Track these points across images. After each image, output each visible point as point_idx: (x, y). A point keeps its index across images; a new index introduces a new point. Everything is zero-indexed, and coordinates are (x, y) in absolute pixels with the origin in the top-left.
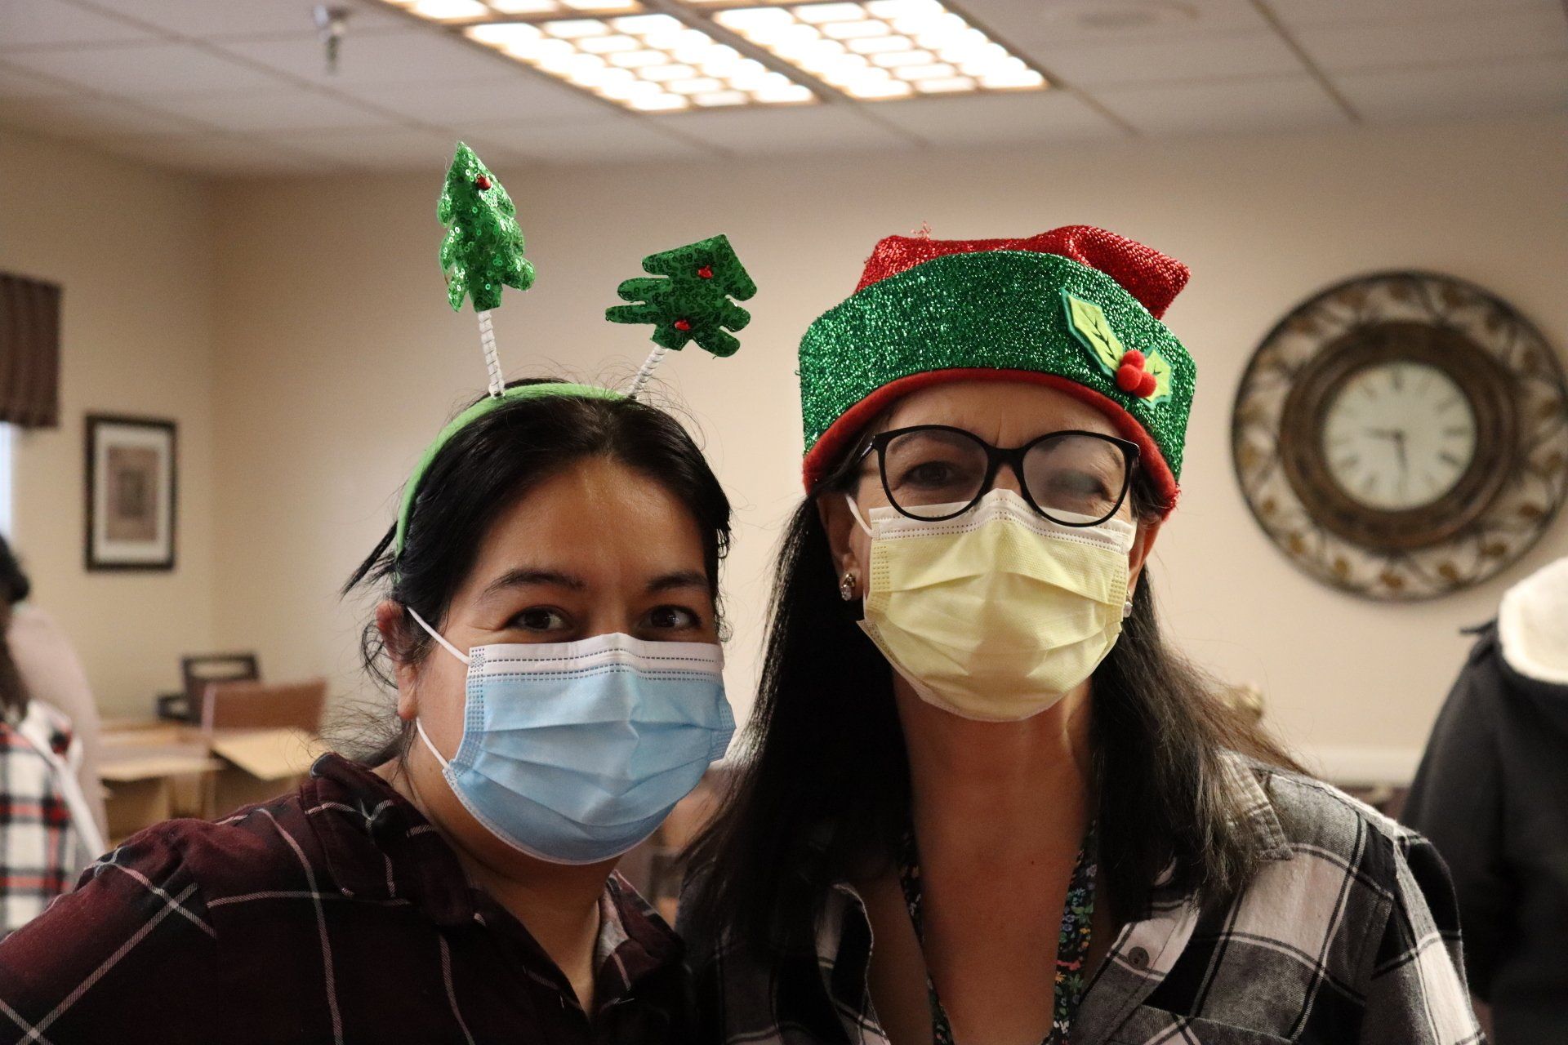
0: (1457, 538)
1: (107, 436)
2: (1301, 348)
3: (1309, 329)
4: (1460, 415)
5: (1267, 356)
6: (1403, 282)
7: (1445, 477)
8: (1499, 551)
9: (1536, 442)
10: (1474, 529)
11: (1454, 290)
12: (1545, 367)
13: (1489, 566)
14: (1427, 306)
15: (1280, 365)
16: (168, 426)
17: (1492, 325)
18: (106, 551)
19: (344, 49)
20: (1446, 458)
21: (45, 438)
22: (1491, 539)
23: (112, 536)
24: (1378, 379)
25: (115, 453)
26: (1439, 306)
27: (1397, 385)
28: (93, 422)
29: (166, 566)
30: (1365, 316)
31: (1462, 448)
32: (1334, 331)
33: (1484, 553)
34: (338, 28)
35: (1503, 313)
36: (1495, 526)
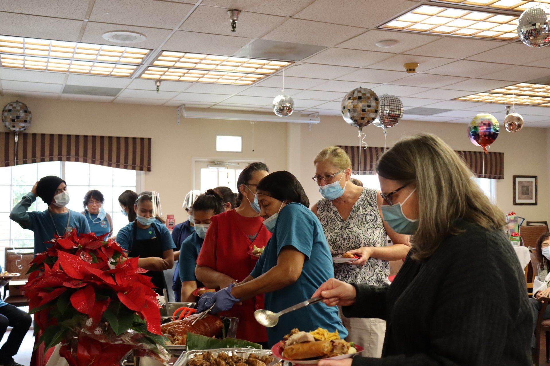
1: (518, 180)
16: (535, 177)
18: (518, 201)
21: (502, 181)
23: (519, 198)
25: (520, 183)
28: (515, 177)
29: (536, 204)
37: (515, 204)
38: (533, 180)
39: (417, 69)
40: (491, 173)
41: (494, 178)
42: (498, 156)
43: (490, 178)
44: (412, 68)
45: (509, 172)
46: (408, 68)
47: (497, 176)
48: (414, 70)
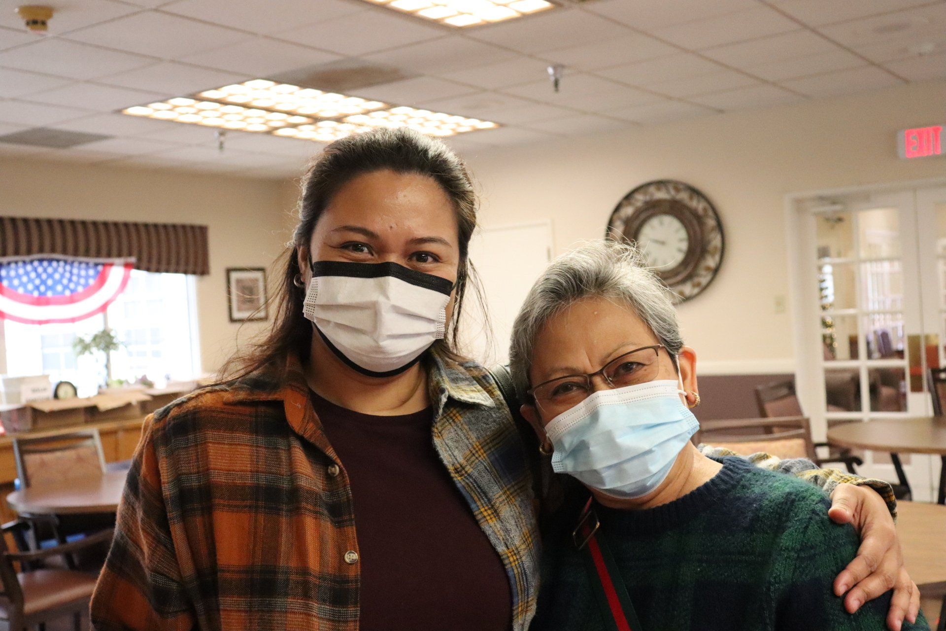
0: (683, 281)
1: (234, 276)
2: (628, 211)
3: (630, 204)
4: (683, 234)
5: (616, 215)
6: (660, 184)
7: (680, 257)
8: (698, 285)
9: (709, 242)
10: (689, 277)
11: (677, 186)
12: (710, 213)
13: (696, 290)
14: (668, 192)
15: (620, 218)
16: (261, 270)
17: (691, 198)
18: (237, 315)
19: (226, 145)
20: (680, 250)
21: (206, 278)
22: (696, 280)
23: (240, 309)
24: (655, 222)
25: (239, 281)
26: (673, 192)
27: (661, 223)
28: (229, 271)
30: (648, 198)
31: (684, 246)
32: (639, 204)
33: (694, 286)
34: (222, 138)
35: (695, 192)
36: (698, 275)
37: (232, 320)
38: (258, 275)
39: (50, 23)
40: (187, 263)
41: (194, 273)
42: (198, 231)
43: (186, 272)
44: (40, 18)
45: (218, 261)
46: (32, 18)
47: (199, 269)
48: (44, 23)
